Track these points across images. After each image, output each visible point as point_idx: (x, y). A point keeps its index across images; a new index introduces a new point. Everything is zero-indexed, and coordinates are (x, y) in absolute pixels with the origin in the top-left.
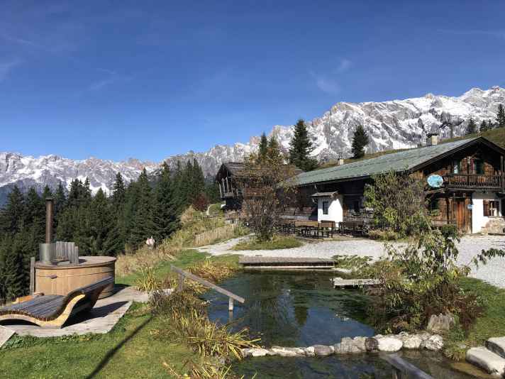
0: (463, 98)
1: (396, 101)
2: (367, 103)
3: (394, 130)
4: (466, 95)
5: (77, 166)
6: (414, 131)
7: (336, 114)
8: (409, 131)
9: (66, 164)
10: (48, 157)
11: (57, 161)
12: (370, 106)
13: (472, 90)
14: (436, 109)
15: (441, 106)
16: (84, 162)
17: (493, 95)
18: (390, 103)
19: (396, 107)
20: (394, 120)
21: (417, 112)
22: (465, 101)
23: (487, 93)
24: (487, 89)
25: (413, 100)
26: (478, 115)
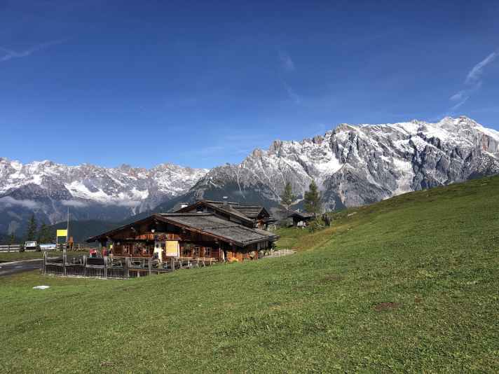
0: (439, 124)
1: (389, 125)
2: (365, 125)
3: (389, 148)
4: (442, 122)
5: (72, 172)
6: (407, 150)
7: (340, 133)
8: (402, 150)
9: (61, 169)
10: (44, 162)
11: (53, 167)
12: (367, 128)
13: (446, 119)
14: (424, 133)
15: (427, 131)
16: (78, 167)
17: (463, 123)
18: (384, 126)
19: (390, 130)
20: (389, 141)
21: (408, 135)
22: (442, 127)
23: (457, 121)
24: (456, 118)
25: (402, 124)
26: (453, 139)
